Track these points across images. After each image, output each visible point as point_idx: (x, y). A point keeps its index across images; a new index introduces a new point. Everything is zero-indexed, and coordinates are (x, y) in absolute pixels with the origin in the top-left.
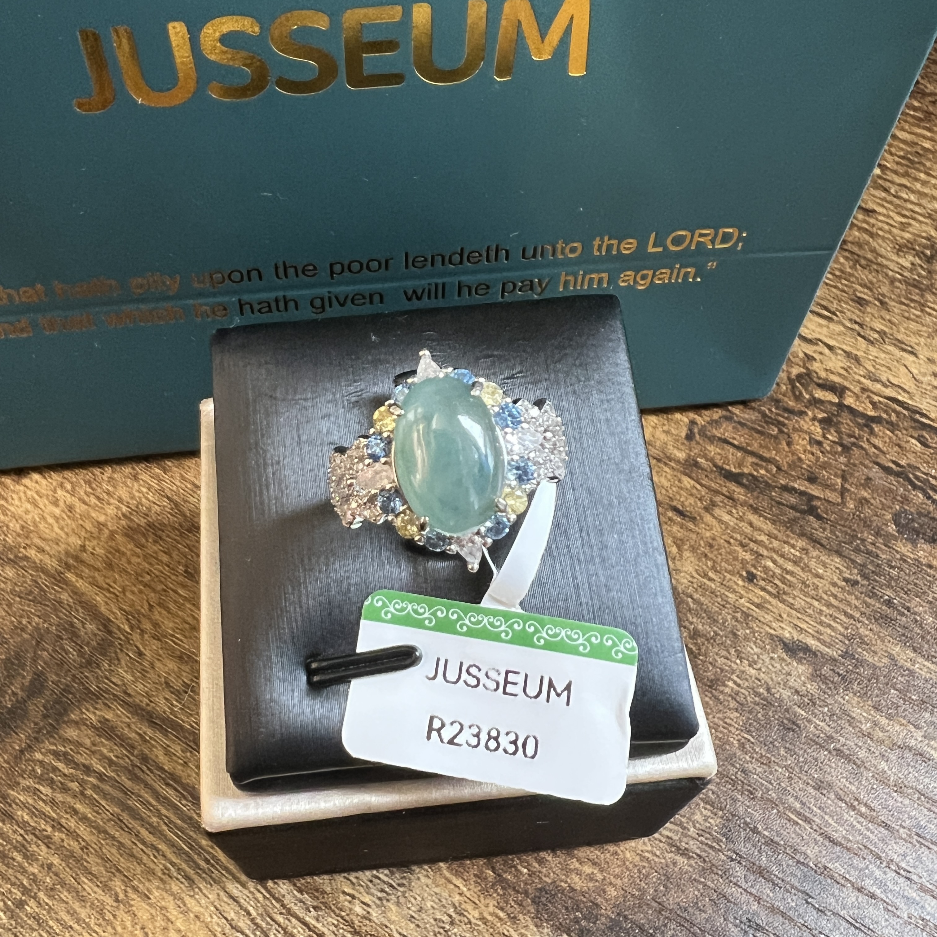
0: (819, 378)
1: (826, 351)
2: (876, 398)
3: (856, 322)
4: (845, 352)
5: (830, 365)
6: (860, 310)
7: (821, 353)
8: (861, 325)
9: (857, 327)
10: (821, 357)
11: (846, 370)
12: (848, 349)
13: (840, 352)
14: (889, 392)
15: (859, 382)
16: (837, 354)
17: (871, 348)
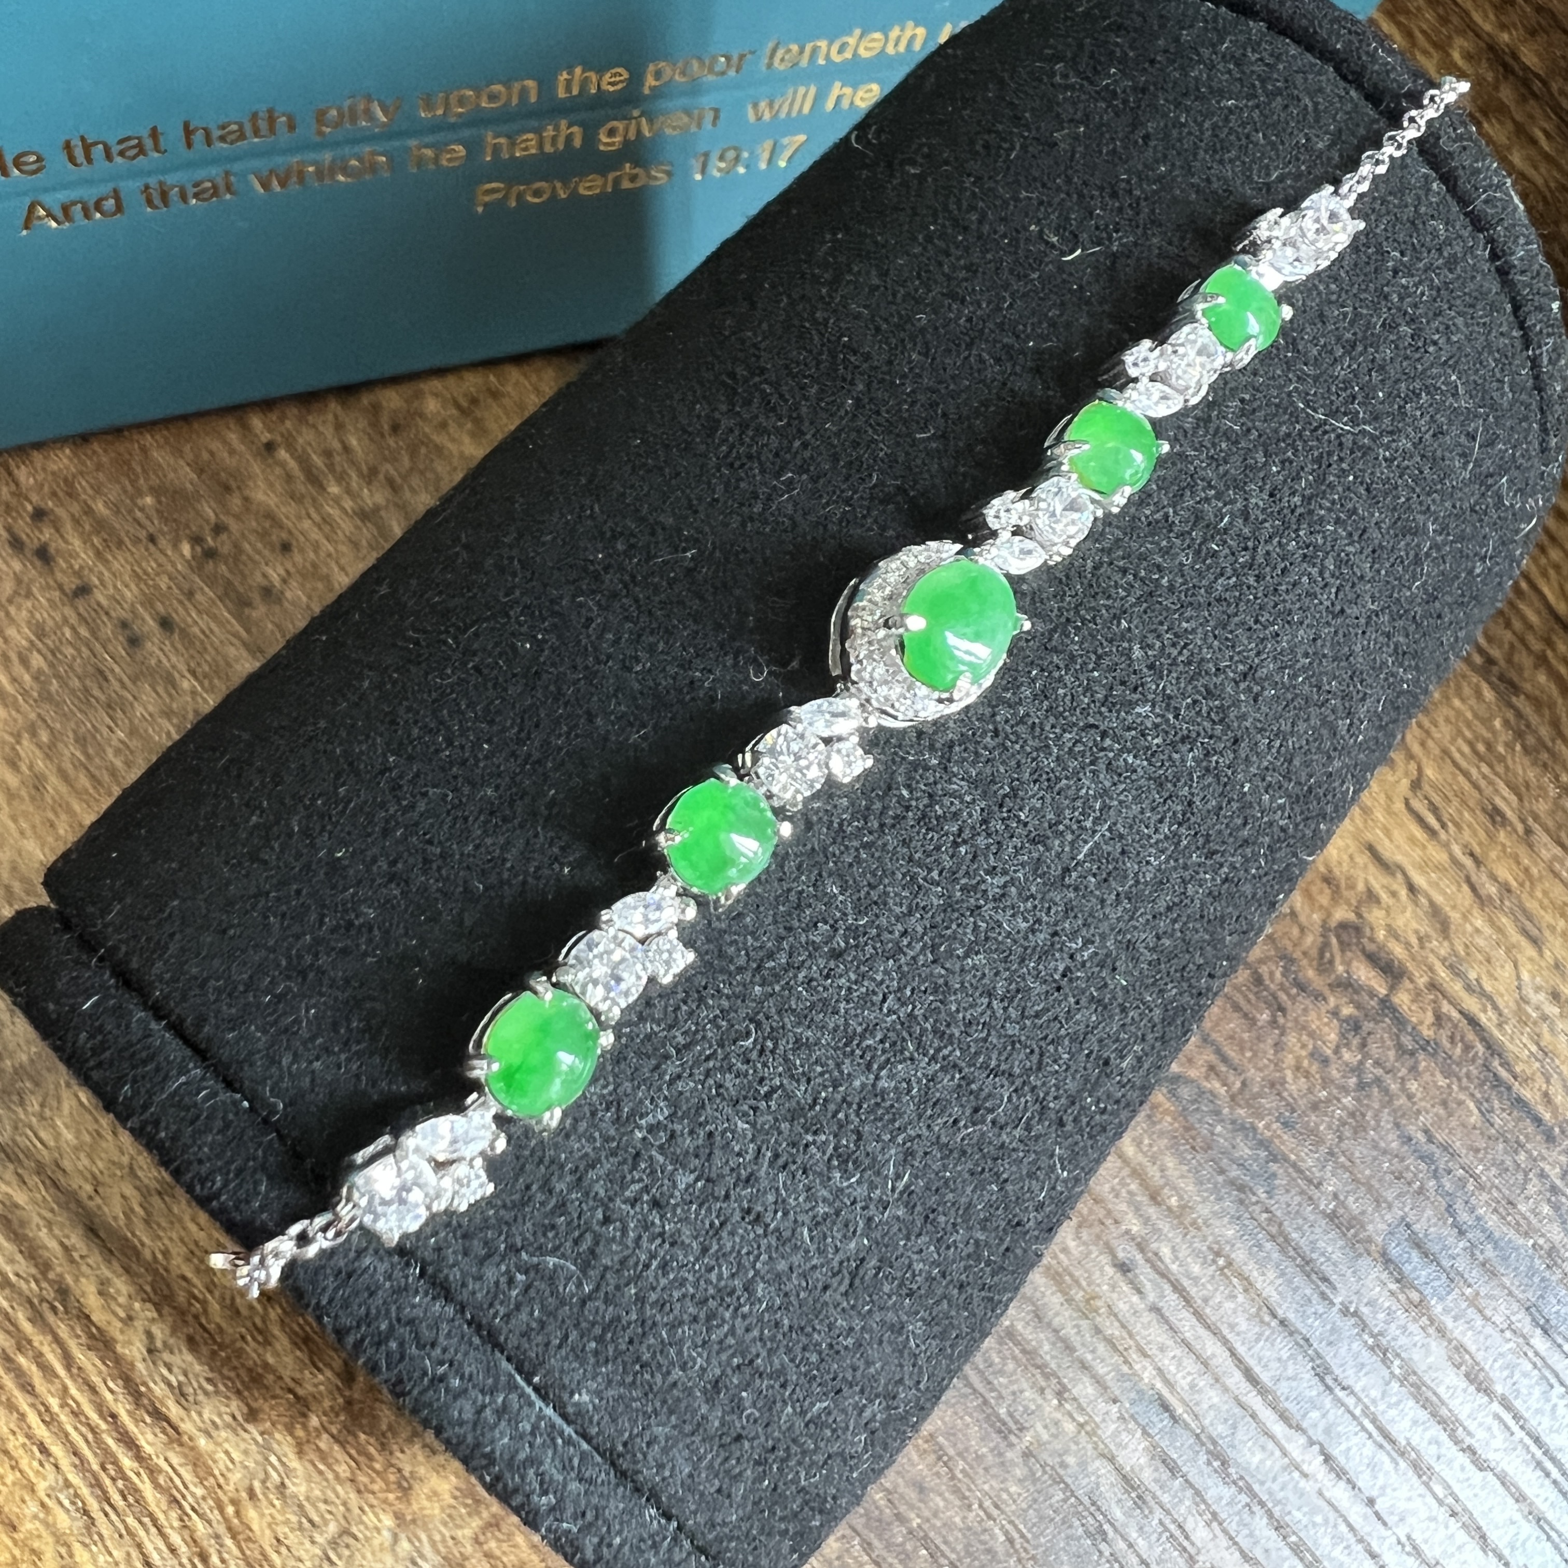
0: (1372, 940)
1: (1403, 893)
2: (1446, 1007)
3: (1472, 854)
4: (1432, 903)
5: (1400, 922)
6: (1487, 832)
7: (1394, 894)
8: (1478, 862)
9: (1468, 862)
10: (1391, 901)
11: (1420, 939)
12: (1439, 899)
13: (1423, 900)
14: (1472, 1004)
15: (1431, 969)
16: (1416, 903)
17: (1476, 912)
